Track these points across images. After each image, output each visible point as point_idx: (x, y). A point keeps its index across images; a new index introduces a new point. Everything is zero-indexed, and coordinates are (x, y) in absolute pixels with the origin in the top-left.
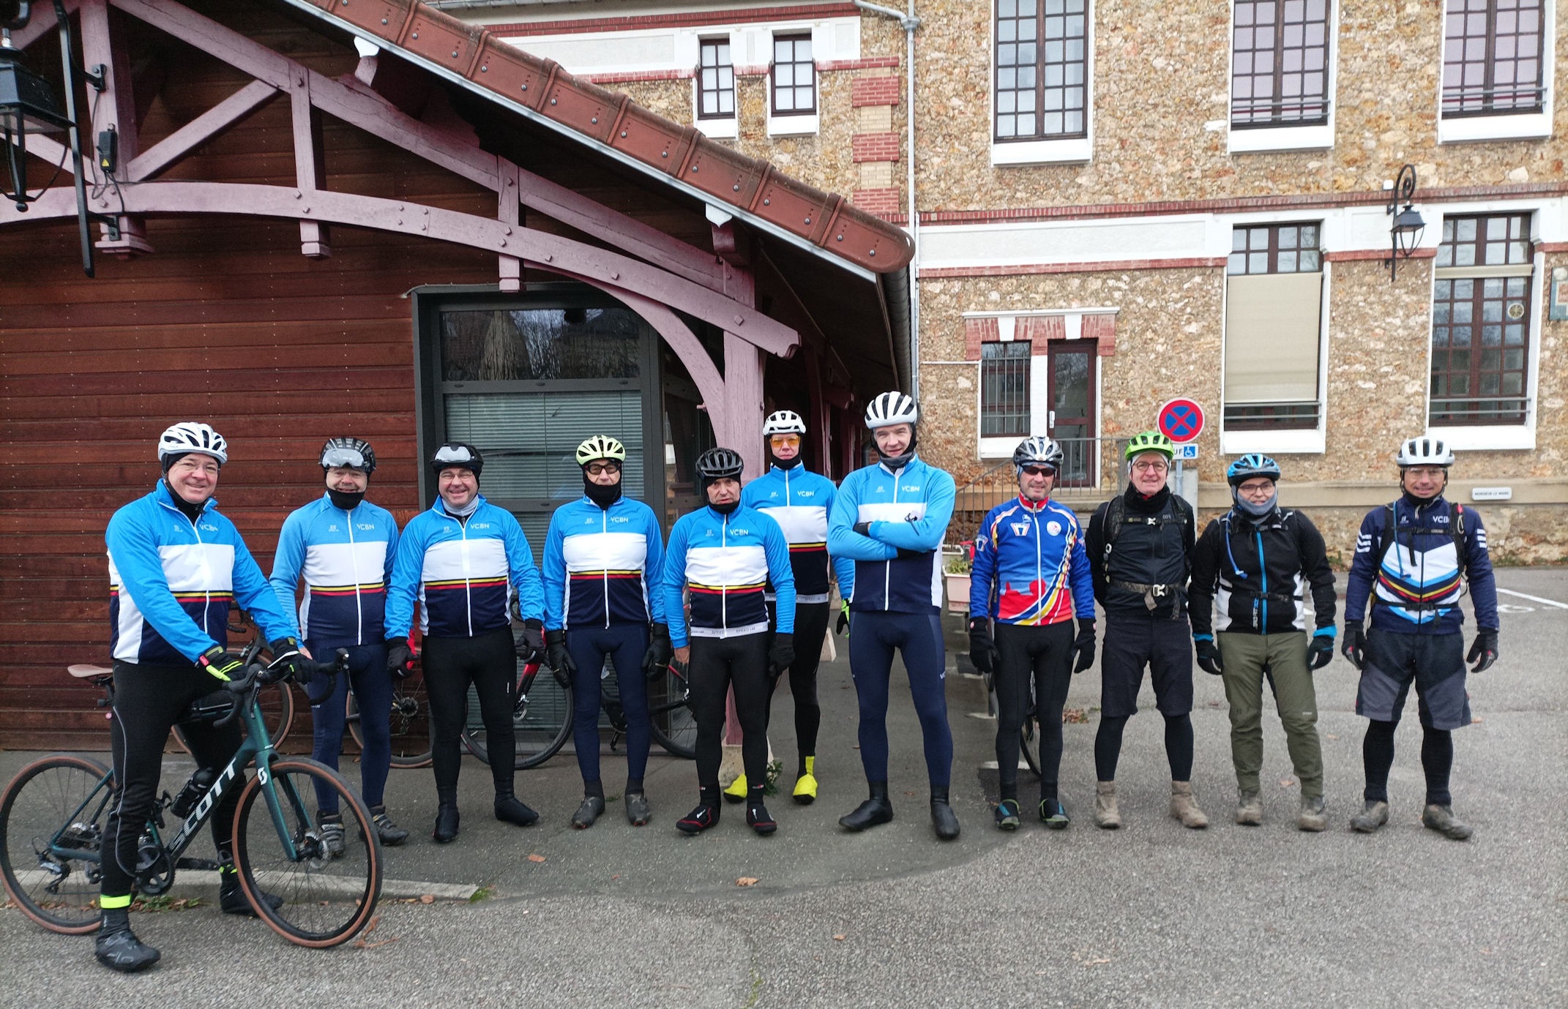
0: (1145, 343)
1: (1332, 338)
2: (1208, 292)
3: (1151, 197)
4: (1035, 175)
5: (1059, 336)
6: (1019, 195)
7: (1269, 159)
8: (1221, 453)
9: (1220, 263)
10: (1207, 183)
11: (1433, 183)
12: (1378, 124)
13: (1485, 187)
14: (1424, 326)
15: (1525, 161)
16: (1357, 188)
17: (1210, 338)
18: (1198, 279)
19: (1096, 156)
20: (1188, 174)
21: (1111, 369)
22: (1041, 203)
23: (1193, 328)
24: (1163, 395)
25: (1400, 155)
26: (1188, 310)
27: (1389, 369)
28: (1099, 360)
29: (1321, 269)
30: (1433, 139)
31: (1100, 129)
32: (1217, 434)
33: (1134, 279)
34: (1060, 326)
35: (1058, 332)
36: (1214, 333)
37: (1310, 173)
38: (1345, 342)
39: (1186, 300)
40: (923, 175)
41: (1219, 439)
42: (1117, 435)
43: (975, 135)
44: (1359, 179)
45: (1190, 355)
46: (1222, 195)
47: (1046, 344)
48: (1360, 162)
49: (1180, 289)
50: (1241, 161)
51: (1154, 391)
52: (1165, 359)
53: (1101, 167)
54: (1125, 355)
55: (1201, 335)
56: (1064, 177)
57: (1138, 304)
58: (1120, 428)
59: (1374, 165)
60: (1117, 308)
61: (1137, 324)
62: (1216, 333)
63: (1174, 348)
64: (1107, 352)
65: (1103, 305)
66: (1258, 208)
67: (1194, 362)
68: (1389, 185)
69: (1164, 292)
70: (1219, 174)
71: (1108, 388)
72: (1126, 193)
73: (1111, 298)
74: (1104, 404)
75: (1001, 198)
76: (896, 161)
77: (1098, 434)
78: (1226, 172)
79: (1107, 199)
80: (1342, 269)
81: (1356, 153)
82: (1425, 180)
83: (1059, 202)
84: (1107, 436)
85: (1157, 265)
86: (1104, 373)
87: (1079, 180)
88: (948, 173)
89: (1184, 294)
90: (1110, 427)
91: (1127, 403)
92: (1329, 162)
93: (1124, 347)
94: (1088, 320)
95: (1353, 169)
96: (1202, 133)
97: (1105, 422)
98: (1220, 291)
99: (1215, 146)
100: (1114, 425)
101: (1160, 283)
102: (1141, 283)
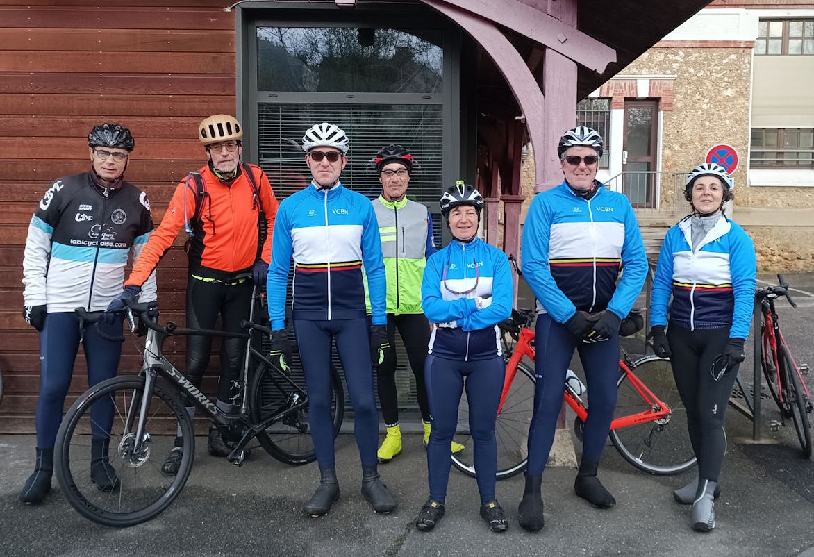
0: (695, 102)
2: (740, 66)
5: (632, 95)
8: (748, 186)
9: (749, 45)
17: (741, 100)
18: (733, 57)
21: (670, 121)
23: (729, 92)
24: (707, 141)
26: (726, 79)
28: (661, 114)
32: (745, 172)
33: (687, 55)
34: (634, 87)
35: (632, 92)
36: (744, 96)
39: (724, 72)
41: (746, 175)
42: (674, 170)
45: (726, 112)
47: (623, 100)
49: (721, 63)
51: (701, 139)
52: (709, 115)
54: (680, 110)
55: (735, 97)
57: (690, 73)
58: (675, 165)
60: (676, 76)
61: (689, 88)
62: (746, 97)
63: (715, 106)
64: (667, 108)
65: (664, 73)
67: (730, 118)
69: (709, 65)
71: (668, 135)
73: (671, 69)
74: (665, 147)
77: (660, 168)
84: (666, 170)
85: (704, 45)
86: (665, 124)
89: (723, 67)
90: (668, 164)
91: (681, 147)
93: (679, 105)
94: (654, 84)
97: (665, 160)
98: (749, 66)
100: (671, 162)
101: (706, 58)
102: (693, 58)
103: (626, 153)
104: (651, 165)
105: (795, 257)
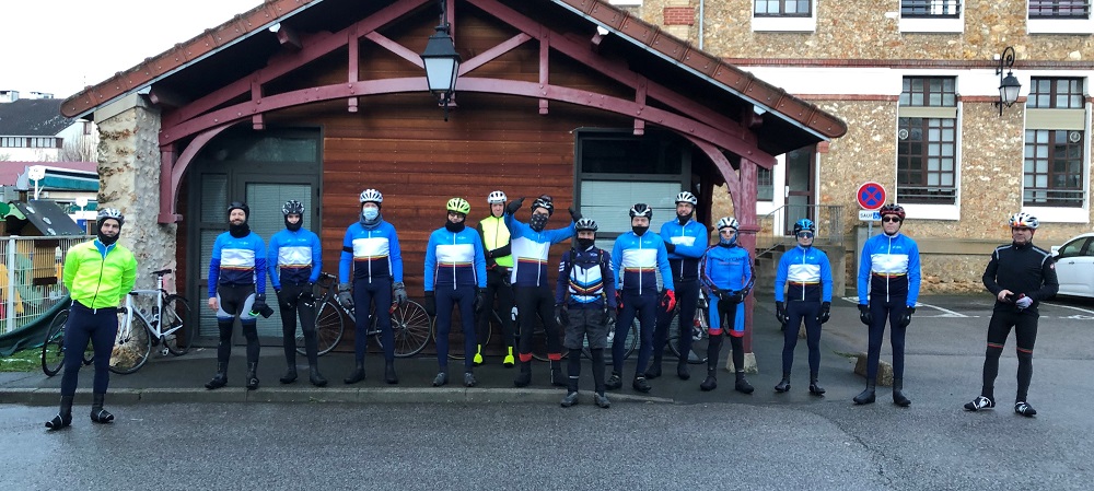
0: (848, 147)
1: (964, 149)
2: (887, 116)
3: (851, 56)
4: (780, 38)
6: (769, 50)
7: (924, 37)
9: (895, 99)
10: (887, 49)
11: (1024, 57)
12: (991, 20)
13: (1056, 62)
14: (1019, 144)
15: (1079, 47)
16: (978, 58)
17: (889, 145)
18: (881, 108)
19: (817, 30)
20: (874, 44)
21: (826, 161)
22: (783, 56)
23: (878, 138)
24: (859, 179)
25: (1004, 39)
26: (875, 127)
27: (999, 169)
28: (818, 155)
29: (956, 105)
30: (1024, 31)
31: (820, 14)
33: (841, 106)
36: (890, 142)
37: (949, 47)
38: (972, 151)
39: (874, 121)
40: (708, 35)
42: (830, 204)
43: (742, 12)
44: (979, 52)
45: (876, 155)
46: (896, 57)
48: (980, 42)
50: (907, 37)
51: (854, 177)
52: (860, 157)
53: (821, 35)
54: (835, 153)
55: (883, 143)
56: (797, 40)
58: (831, 199)
59: (988, 45)
62: (893, 141)
63: (866, 150)
64: (823, 152)
66: (918, 67)
67: (879, 159)
68: (997, 57)
69: (860, 115)
70: (894, 44)
71: (824, 173)
72: (836, 52)
74: (821, 183)
75: (758, 51)
76: (691, 25)
77: (817, 202)
78: (898, 43)
79: (824, 56)
80: (969, 106)
81: (977, 37)
82: (1019, 55)
83: (794, 55)
84: (823, 203)
85: (855, 98)
86: (822, 164)
87: (807, 43)
88: (724, 33)
89: (872, 117)
90: (825, 198)
91: (836, 183)
92: (961, 41)
93: (834, 149)
95: (975, 46)
96: (884, 19)
97: (822, 194)
98: (894, 116)
99: (891, 28)
100: (827, 197)
101: (857, 109)
102: (846, 108)
103: (788, 188)
104: (810, 199)
105: (938, 280)
